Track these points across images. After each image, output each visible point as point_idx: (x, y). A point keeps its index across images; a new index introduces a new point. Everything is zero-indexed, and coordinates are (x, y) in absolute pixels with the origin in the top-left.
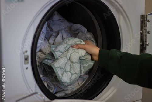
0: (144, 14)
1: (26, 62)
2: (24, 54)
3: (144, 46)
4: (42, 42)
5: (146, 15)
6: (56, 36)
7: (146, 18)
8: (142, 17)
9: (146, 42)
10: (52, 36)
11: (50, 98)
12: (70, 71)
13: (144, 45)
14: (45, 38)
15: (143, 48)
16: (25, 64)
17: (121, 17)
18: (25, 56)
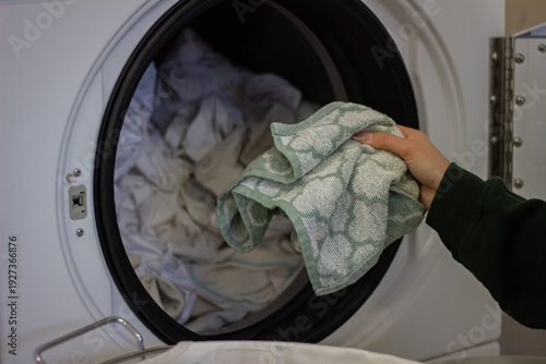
0: (502, 33)
1: (78, 209)
2: (69, 181)
3: (506, 150)
4: (138, 138)
5: (510, 39)
6: (191, 119)
7: (512, 50)
8: (497, 44)
9: (510, 134)
10: (177, 120)
11: (166, 336)
12: (345, 233)
13: (506, 144)
14: (152, 127)
15: (500, 154)
16: (73, 217)
17: (421, 47)
18: (71, 189)
